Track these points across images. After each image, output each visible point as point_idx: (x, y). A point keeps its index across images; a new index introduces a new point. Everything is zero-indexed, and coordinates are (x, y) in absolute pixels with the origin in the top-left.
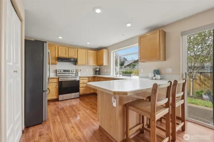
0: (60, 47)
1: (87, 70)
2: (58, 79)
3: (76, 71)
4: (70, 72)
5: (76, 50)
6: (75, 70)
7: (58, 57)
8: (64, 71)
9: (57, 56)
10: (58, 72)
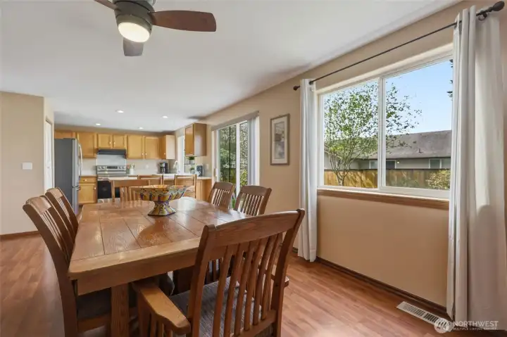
0: (99, 135)
1: (147, 166)
2: (97, 177)
3: (127, 168)
4: (118, 169)
5: (126, 137)
6: (125, 167)
7: (97, 149)
8: (109, 167)
9: (96, 147)
10: (98, 170)
